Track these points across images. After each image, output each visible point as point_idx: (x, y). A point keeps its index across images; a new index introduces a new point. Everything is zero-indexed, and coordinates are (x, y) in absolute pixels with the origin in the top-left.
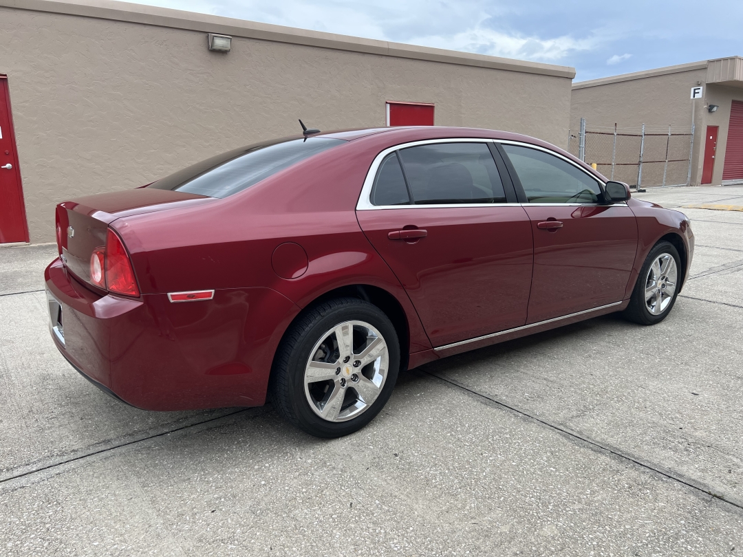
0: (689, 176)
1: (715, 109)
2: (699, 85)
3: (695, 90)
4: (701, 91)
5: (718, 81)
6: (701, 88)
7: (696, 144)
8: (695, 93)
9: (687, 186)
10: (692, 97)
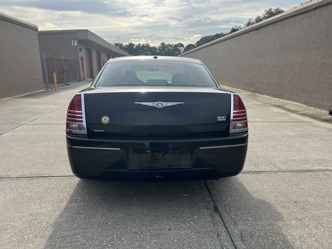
0: (78, 78)
1: (82, 50)
2: (75, 40)
3: (73, 42)
4: (76, 42)
5: (82, 39)
6: (76, 41)
7: (79, 64)
8: (74, 43)
9: (78, 82)
10: (73, 45)
